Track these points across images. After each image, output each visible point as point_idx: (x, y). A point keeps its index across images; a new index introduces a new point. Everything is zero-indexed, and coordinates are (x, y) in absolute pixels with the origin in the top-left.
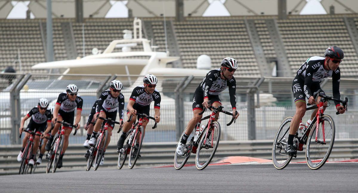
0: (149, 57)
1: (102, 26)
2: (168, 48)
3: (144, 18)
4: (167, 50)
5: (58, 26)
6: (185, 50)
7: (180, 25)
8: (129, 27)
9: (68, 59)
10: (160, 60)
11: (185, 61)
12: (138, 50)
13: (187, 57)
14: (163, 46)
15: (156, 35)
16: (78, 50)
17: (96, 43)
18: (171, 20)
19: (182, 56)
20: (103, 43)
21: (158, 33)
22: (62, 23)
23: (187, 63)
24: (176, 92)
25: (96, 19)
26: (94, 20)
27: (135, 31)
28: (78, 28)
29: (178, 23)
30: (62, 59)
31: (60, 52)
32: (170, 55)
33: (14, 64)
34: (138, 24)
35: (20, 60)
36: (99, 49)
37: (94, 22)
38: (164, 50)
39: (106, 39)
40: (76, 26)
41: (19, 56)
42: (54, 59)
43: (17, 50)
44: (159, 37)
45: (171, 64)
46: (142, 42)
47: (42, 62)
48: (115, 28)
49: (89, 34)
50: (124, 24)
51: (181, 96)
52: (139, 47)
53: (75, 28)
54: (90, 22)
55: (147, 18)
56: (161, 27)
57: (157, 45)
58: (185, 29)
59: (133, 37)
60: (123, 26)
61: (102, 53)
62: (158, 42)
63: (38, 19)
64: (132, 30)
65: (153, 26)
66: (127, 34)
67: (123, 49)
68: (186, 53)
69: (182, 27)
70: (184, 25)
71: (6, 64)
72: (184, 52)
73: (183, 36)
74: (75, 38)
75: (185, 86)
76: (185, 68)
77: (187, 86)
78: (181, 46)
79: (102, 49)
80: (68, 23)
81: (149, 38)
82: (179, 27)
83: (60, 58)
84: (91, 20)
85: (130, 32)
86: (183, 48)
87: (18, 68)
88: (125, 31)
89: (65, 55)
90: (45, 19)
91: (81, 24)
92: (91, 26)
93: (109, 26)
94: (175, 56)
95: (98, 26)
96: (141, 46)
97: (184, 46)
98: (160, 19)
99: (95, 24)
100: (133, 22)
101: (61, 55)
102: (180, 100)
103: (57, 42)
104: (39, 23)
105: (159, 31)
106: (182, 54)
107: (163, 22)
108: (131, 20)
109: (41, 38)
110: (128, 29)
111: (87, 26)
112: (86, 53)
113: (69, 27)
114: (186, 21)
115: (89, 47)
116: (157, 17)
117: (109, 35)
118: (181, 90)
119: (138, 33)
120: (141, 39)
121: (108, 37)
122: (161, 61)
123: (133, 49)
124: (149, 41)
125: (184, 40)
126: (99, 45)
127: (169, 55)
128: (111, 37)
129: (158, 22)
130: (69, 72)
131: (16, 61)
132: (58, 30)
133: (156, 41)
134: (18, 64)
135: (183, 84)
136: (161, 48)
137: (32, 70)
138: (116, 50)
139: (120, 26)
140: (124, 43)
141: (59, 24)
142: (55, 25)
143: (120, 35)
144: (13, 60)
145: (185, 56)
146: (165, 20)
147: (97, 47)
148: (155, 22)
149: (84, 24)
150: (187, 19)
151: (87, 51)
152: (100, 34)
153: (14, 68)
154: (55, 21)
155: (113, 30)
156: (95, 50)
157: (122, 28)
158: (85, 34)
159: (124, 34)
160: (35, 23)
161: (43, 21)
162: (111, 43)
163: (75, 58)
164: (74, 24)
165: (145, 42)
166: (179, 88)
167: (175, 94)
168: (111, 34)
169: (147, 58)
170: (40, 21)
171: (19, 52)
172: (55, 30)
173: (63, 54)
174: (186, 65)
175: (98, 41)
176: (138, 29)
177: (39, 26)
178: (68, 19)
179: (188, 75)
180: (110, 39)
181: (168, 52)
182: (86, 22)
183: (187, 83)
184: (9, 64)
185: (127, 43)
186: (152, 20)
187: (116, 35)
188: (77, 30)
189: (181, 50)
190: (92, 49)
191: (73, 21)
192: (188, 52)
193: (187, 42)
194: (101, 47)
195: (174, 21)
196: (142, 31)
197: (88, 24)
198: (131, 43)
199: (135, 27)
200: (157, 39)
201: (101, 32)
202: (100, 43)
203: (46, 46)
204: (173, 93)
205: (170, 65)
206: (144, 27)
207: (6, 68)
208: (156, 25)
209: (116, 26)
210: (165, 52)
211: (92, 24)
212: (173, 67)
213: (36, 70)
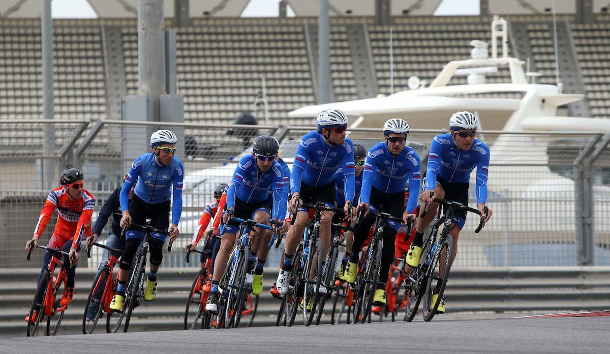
0: (522, 94)
1: (427, 32)
2: (560, 77)
3: (511, 16)
4: (558, 80)
5: (340, 33)
6: (594, 80)
7: (585, 30)
8: (481, 35)
9: (359, 98)
10: (543, 101)
11: (593, 103)
12: (499, 80)
13: (598, 95)
14: (549, 73)
15: (535, 50)
16: (379, 79)
17: (415, 66)
18: (567, 19)
19: (588, 92)
20: (430, 66)
21: (539, 46)
22: (348, 27)
23: (599, 107)
24: (576, 166)
25: (416, 17)
26: (413, 21)
27: (494, 43)
28: (380, 36)
29: (580, 27)
30: (347, 97)
31: (344, 83)
32: (564, 92)
33: (254, 107)
34: (500, 28)
35: (265, 100)
36: (421, 78)
37: (410, 25)
38: (551, 80)
39: (435, 58)
40: (376, 32)
41: (265, 91)
42: (332, 97)
43: (260, 80)
44: (541, 54)
45: (564, 109)
46: (508, 64)
47: (308, 103)
48: (452, 35)
49: (401, 47)
50: (472, 28)
51: (587, 173)
52: (503, 74)
53: (373, 36)
54: (404, 25)
55: (518, 16)
56: (547, 35)
57: (537, 70)
58: (594, 38)
59: (490, 54)
60: (470, 32)
61: (427, 86)
62: (539, 65)
63: (302, 18)
64: (488, 39)
65: (529, 31)
66: (478, 49)
67: (469, 78)
68: (596, 88)
69: (589, 34)
70: (592, 30)
71: (237, 107)
72: (592, 84)
73: (591, 53)
74: (374, 55)
75: (596, 153)
76: (594, 116)
77: (601, 153)
78: (585, 72)
79: (428, 78)
80: (361, 26)
81: (522, 56)
82: (582, 34)
83: (343, 94)
84: (405, 21)
85: (484, 44)
86: (590, 76)
87: (261, 115)
88: (473, 43)
89: (353, 90)
90: (316, 18)
91: (386, 28)
92: (405, 32)
93: (441, 32)
94: (573, 92)
95: (420, 32)
96: (505, 73)
97: (592, 72)
98: (543, 19)
99: (415, 28)
100: (490, 24)
101: (346, 90)
102: (585, 180)
103: (338, 63)
104: (303, 26)
105: (541, 42)
106: (589, 88)
107: (550, 24)
108: (485, 20)
109: (306, 56)
110: (479, 39)
111: (398, 32)
112: (395, 86)
113: (363, 34)
114: (597, 22)
115: (402, 74)
116: (539, 15)
117: (441, 51)
118: (587, 161)
119: (500, 46)
120: (505, 59)
121: (439, 55)
122: (547, 101)
123: (489, 78)
124: (523, 62)
125: (593, 61)
126: (420, 70)
127: (561, 90)
128: (446, 55)
129: (541, 23)
130: (361, 125)
131: (257, 100)
132: (341, 40)
133: (536, 62)
134: (261, 107)
135: (592, 149)
136: (546, 77)
137: (288, 119)
138: (455, 81)
139: (463, 32)
140: (470, 67)
141: (343, 29)
142: (335, 29)
143: (463, 51)
144: (251, 99)
145: (594, 92)
146: (555, 19)
147: (417, 73)
148: (533, 23)
149: (392, 29)
150: (600, 18)
151: (397, 82)
152: (423, 47)
153: (254, 115)
154: (334, 21)
155: (450, 39)
156: (413, 81)
157: (467, 35)
158: (394, 48)
159: (473, 47)
160: (295, 26)
161: (312, 22)
162: (446, 67)
163: (375, 96)
164: (372, 29)
165: (515, 64)
166: (584, 158)
167: (575, 170)
168: (444, 47)
169: (518, 96)
170: (305, 22)
171: (264, 84)
172: (334, 40)
173: (349, 87)
174: (595, 111)
175: (419, 63)
176: (500, 39)
177: (303, 33)
178: (360, 17)
179: (603, 132)
180: (443, 58)
181: (560, 85)
182: (396, 25)
183: (599, 146)
184: (245, 107)
185: (478, 67)
186: (529, 19)
187: (456, 51)
188: (377, 40)
189: (587, 80)
190: (407, 78)
191: (371, 21)
192: (599, 84)
193: (597, 64)
194: (424, 74)
195: (571, 23)
196: (508, 43)
197: (400, 28)
198: (485, 66)
199: (495, 34)
200: (537, 57)
201: (425, 43)
202: (423, 66)
203: (316, 71)
204: (571, 168)
205: (564, 111)
206: (511, 35)
207: (238, 115)
208: (535, 31)
209: (456, 32)
210: (555, 84)
211: (407, 28)
212: (570, 115)
213: (296, 119)
